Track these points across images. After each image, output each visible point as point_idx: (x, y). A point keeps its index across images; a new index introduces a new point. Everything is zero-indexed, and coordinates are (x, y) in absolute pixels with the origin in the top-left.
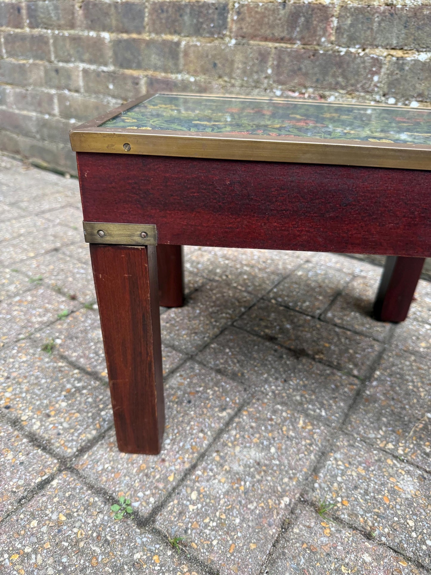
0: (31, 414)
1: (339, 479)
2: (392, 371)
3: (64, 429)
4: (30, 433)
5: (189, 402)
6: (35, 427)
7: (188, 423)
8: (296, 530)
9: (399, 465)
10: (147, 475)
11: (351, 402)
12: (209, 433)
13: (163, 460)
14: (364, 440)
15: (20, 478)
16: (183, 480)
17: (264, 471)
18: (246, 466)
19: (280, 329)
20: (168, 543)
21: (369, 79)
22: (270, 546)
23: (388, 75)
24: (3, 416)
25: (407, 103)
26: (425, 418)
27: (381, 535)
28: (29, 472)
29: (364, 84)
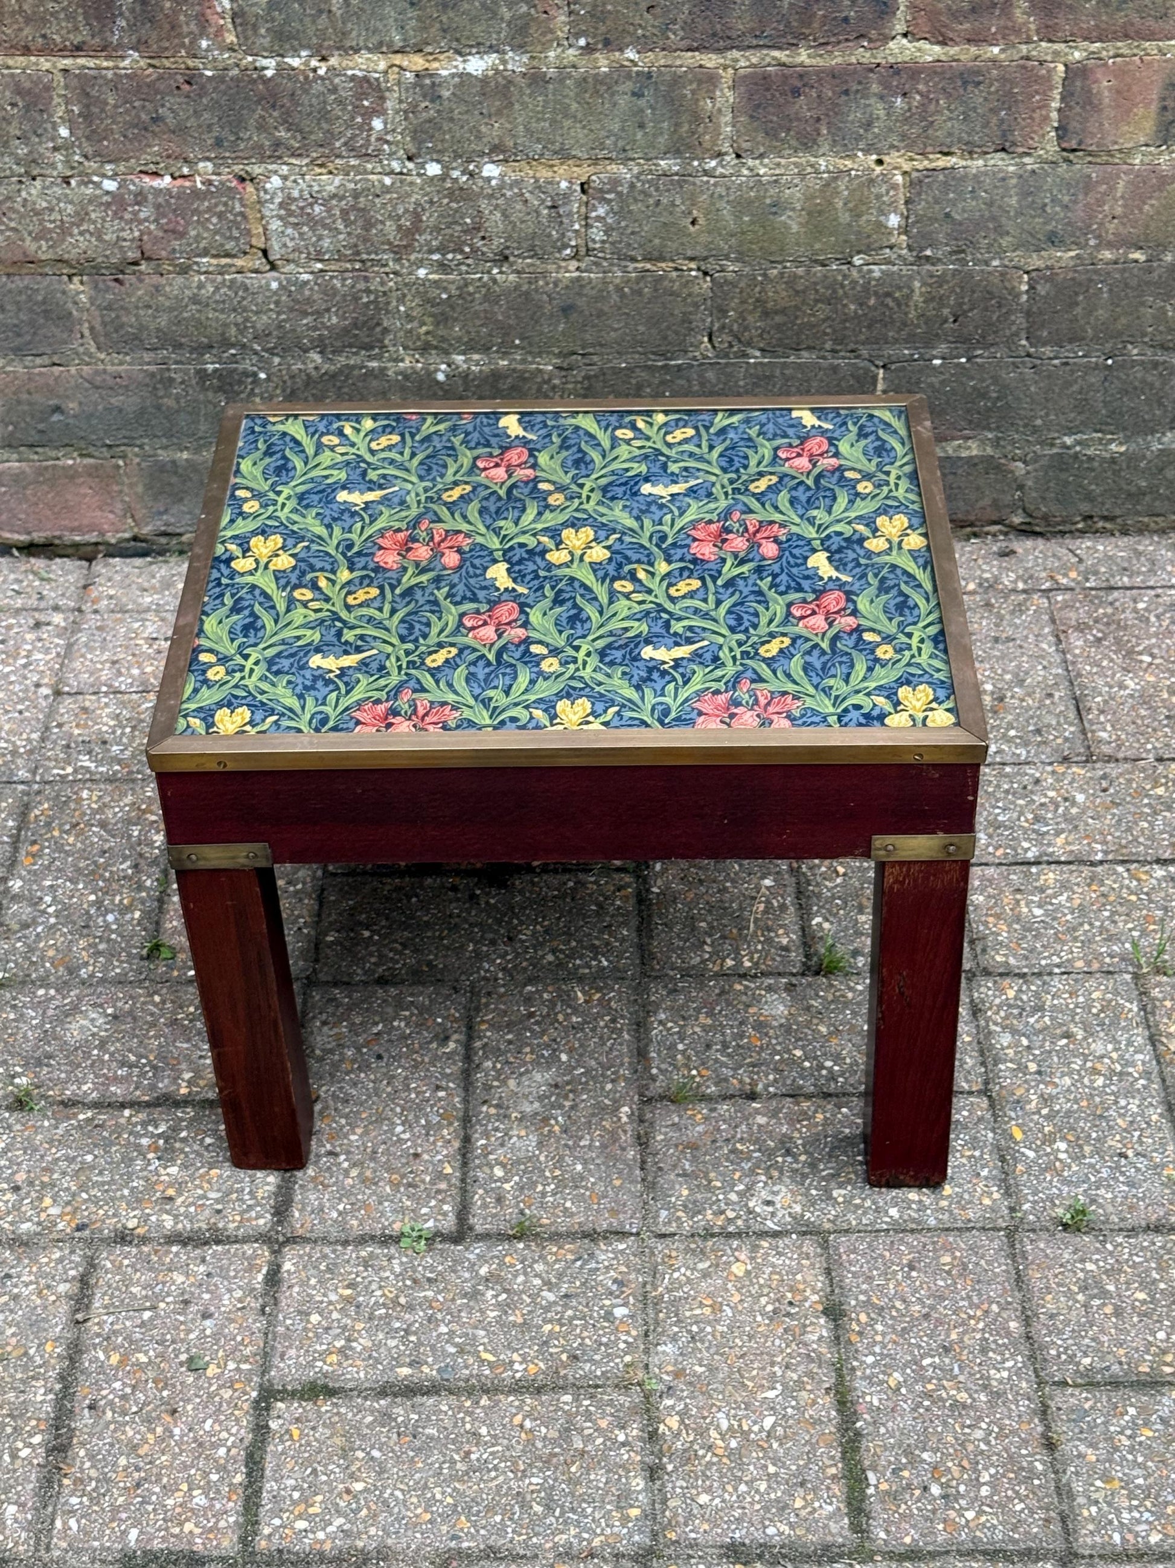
0: (135, 1213)
1: (680, 1047)
3: (218, 1201)
4: (169, 1236)
5: (379, 1057)
6: (168, 1225)
7: (408, 1089)
8: (660, 1137)
9: (753, 986)
10: (410, 1185)
11: (634, 922)
12: (451, 1085)
14: (686, 974)
17: (571, 1091)
18: (540, 1098)
20: (510, 1238)
21: (360, 127)
22: (638, 1172)
23: (405, 112)
24: (89, 1243)
25: (471, 167)
26: (763, 890)
27: (766, 1086)
28: (235, 1277)
29: (351, 139)
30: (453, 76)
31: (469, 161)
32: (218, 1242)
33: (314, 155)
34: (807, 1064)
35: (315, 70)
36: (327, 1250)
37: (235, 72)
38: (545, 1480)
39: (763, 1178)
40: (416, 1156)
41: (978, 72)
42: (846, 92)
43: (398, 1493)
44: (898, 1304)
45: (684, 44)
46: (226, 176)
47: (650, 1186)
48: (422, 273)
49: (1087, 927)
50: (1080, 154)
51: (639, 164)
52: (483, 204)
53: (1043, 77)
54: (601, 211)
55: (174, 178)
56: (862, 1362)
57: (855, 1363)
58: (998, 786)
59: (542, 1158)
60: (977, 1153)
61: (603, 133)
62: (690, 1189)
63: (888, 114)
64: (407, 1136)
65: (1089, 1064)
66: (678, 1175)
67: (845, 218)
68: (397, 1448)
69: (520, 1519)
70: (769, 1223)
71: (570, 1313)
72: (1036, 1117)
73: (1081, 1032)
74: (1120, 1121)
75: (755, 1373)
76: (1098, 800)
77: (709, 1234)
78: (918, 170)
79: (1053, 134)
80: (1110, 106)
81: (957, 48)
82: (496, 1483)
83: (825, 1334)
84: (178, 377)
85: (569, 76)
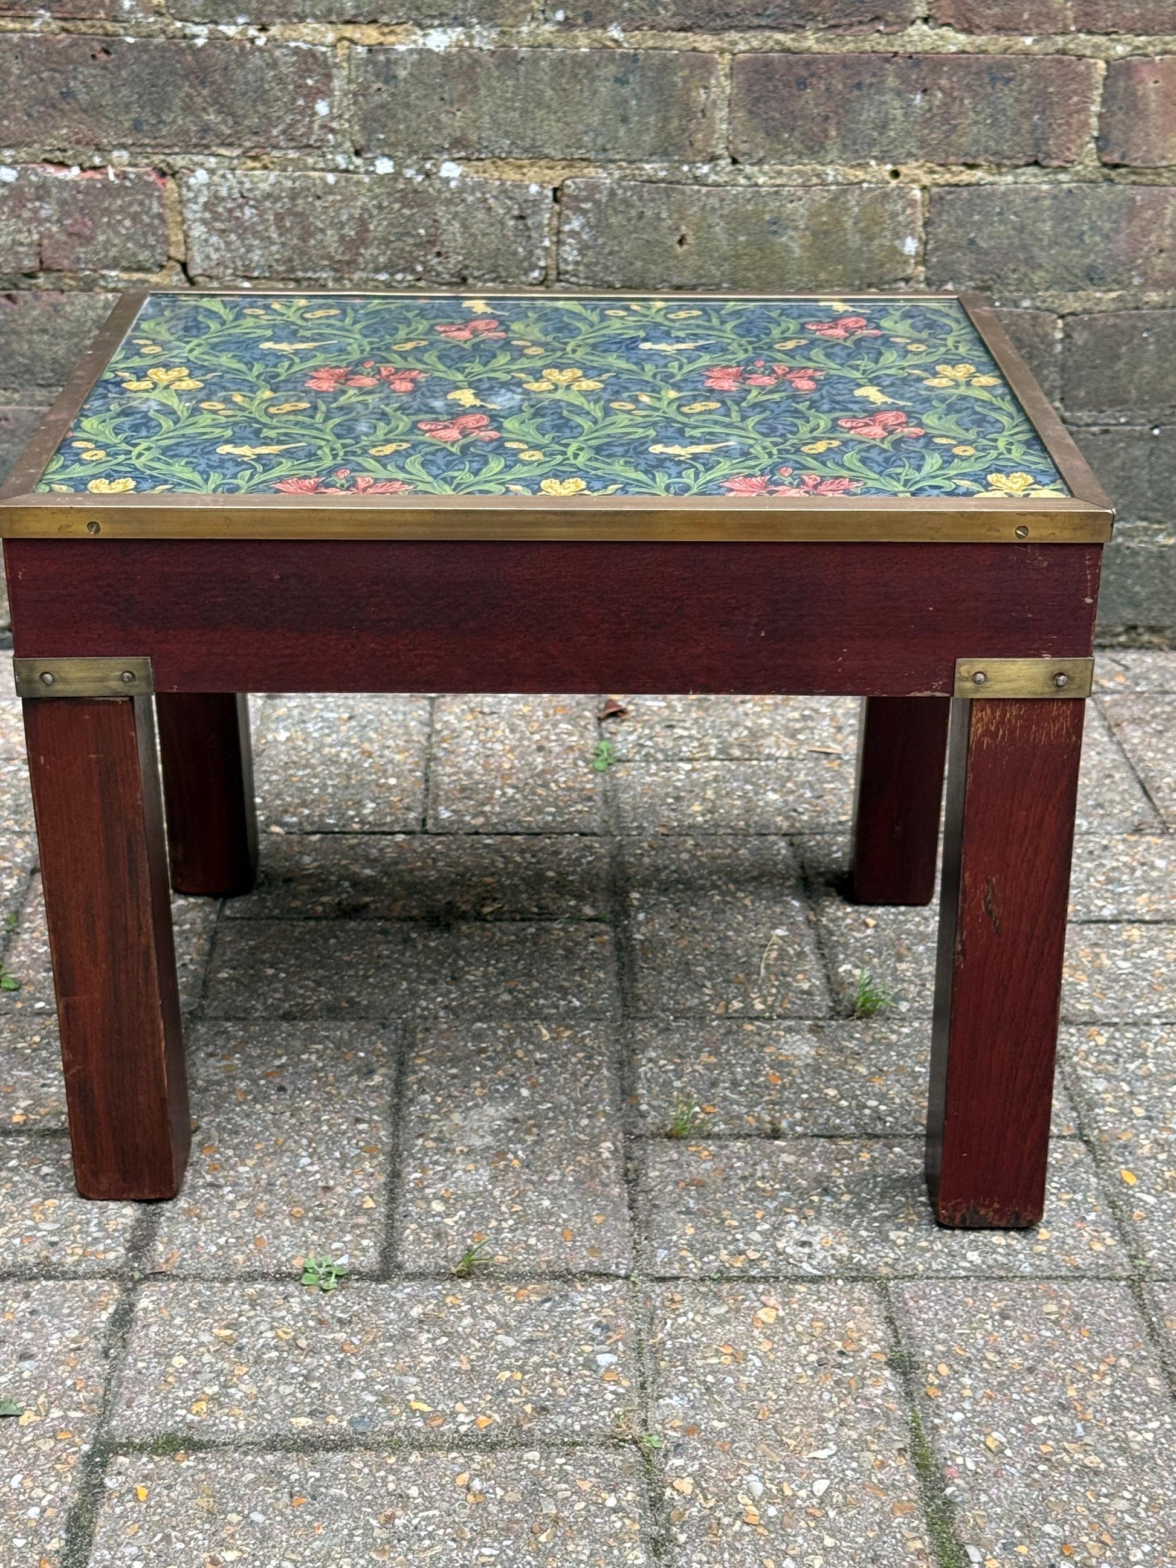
1: (677, 1084)
2: (660, 882)
3: (54, 1233)
5: (281, 1089)
7: (318, 1121)
8: (653, 1174)
9: (767, 1027)
10: (317, 1219)
11: (614, 966)
12: (376, 1117)
14: (681, 1015)
15: (61, 1330)
17: (534, 1126)
18: (494, 1133)
19: (354, 885)
20: (452, 1277)
21: (302, 113)
22: (625, 1210)
23: (355, 94)
25: (428, 166)
26: (775, 939)
27: (792, 1126)
28: (70, 1315)
29: (290, 126)
30: (411, 52)
31: (426, 159)
32: (48, 1277)
33: (248, 144)
34: (844, 1103)
35: (252, 40)
36: (200, 1287)
37: (161, 39)
38: (502, 1551)
39: (795, 1218)
40: (327, 1189)
41: (1008, 67)
42: (859, 86)
44: (990, 1356)
45: (675, 22)
46: (144, 169)
47: (643, 1225)
50: (1123, 170)
51: (620, 168)
52: (440, 211)
53: (1081, 74)
54: (576, 224)
55: (83, 170)
56: (948, 1420)
57: (937, 1421)
59: (497, 1193)
60: (1079, 1197)
61: (581, 128)
62: (697, 1228)
63: (906, 115)
64: (316, 1168)
66: (680, 1212)
67: (855, 241)
68: (288, 1511)
70: (805, 1265)
71: (536, 1359)
72: (1152, 1162)
75: (797, 1429)
77: (724, 1277)
78: (938, 185)
79: (1092, 145)
80: (1157, 112)
81: (984, 38)
82: (430, 1553)
83: (892, 1388)
85: (544, 57)
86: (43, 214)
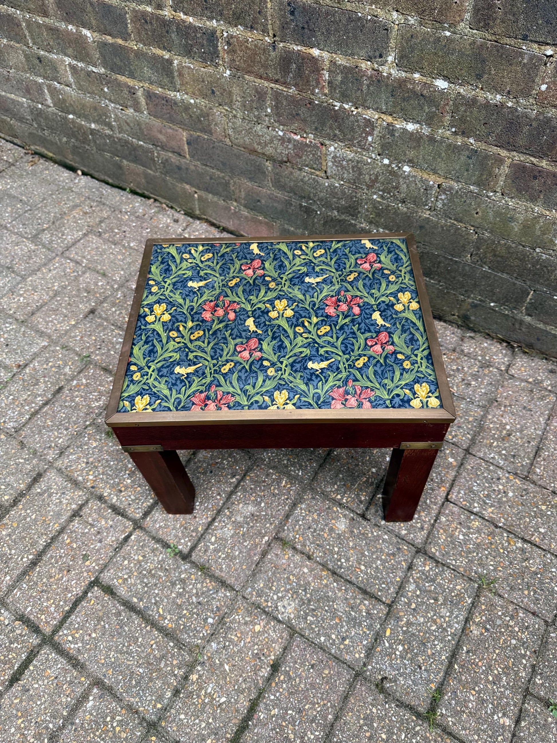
0: (109, 491)
1: (300, 523)
3: (132, 500)
4: (112, 505)
5: (211, 472)
6: (114, 501)
7: (210, 489)
8: (269, 557)
9: (340, 511)
10: (185, 528)
12: (224, 495)
13: (195, 517)
14: (322, 493)
15: (112, 536)
16: (207, 529)
17: (256, 520)
18: (245, 517)
20: (199, 568)
21: (364, 138)
22: (254, 566)
23: (381, 137)
24: (92, 493)
25: (400, 165)
26: (370, 473)
27: (317, 557)
28: (117, 532)
29: (360, 141)
30: (401, 128)
31: (400, 163)
32: (122, 515)
33: (347, 143)
34: (336, 556)
35: (352, 111)
36: (147, 538)
37: (325, 104)
38: (143, 673)
39: (290, 596)
43: (102, 646)
44: (297, 679)
45: (494, 143)
46: (317, 142)
47: (254, 575)
48: (375, 197)
49: (475, 554)
51: (462, 184)
52: (401, 180)
54: (443, 197)
55: (301, 137)
56: (269, 697)
57: (267, 695)
58: (483, 473)
60: (368, 632)
61: (452, 168)
62: (264, 585)
64: (198, 508)
65: (435, 617)
66: (264, 576)
68: (114, 627)
69: (127, 682)
70: (280, 616)
71: (195, 610)
72: (400, 629)
73: (442, 601)
74: (429, 651)
75: (233, 675)
76: (517, 499)
77: (258, 607)
82: (129, 663)
83: (266, 675)
84: (294, 204)
85: (445, 142)
86: (289, 147)
